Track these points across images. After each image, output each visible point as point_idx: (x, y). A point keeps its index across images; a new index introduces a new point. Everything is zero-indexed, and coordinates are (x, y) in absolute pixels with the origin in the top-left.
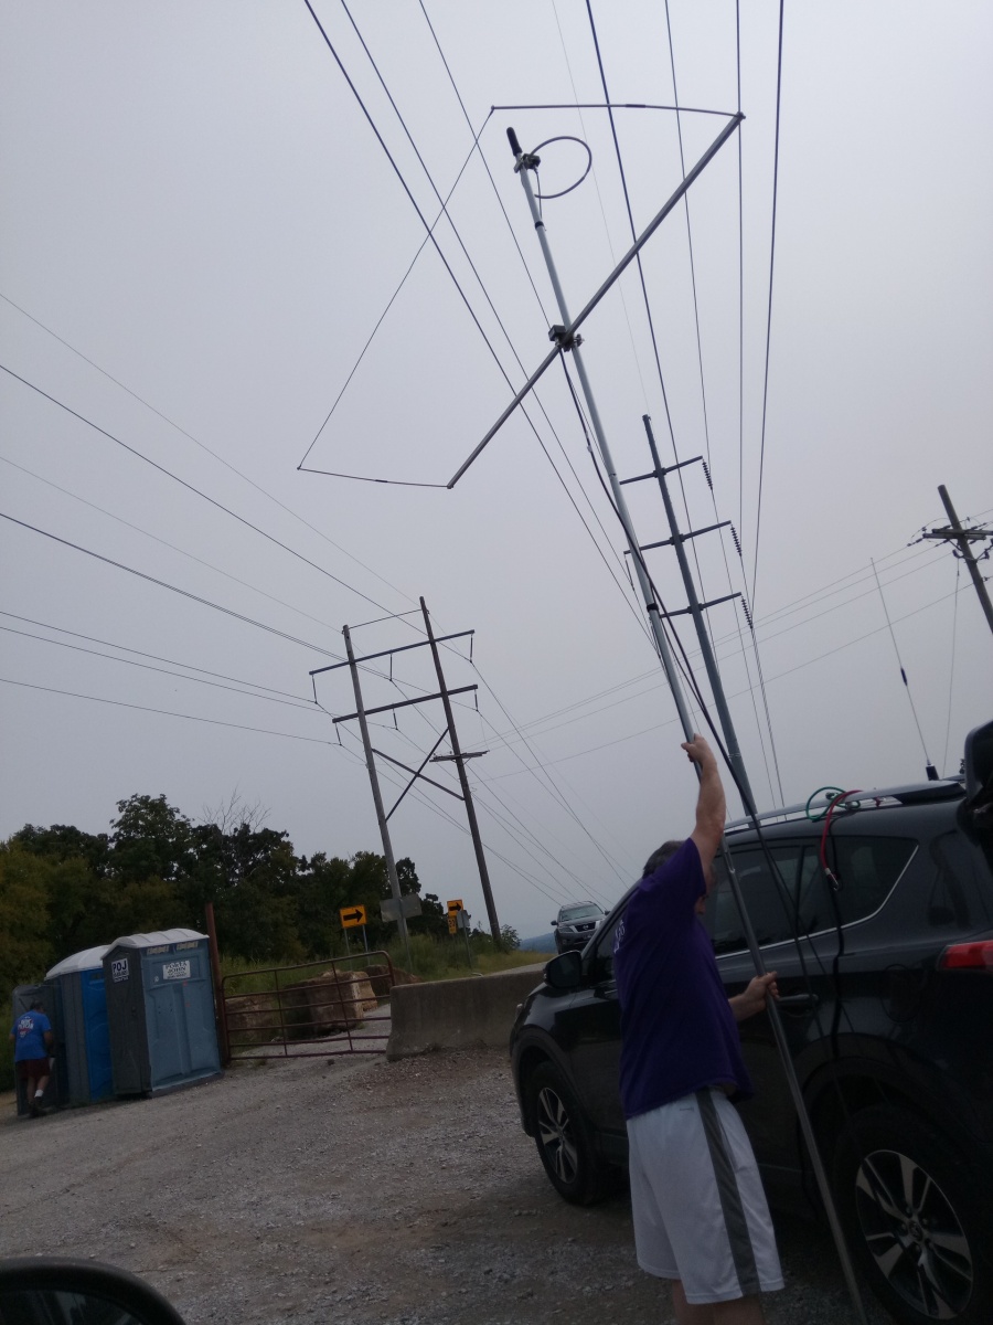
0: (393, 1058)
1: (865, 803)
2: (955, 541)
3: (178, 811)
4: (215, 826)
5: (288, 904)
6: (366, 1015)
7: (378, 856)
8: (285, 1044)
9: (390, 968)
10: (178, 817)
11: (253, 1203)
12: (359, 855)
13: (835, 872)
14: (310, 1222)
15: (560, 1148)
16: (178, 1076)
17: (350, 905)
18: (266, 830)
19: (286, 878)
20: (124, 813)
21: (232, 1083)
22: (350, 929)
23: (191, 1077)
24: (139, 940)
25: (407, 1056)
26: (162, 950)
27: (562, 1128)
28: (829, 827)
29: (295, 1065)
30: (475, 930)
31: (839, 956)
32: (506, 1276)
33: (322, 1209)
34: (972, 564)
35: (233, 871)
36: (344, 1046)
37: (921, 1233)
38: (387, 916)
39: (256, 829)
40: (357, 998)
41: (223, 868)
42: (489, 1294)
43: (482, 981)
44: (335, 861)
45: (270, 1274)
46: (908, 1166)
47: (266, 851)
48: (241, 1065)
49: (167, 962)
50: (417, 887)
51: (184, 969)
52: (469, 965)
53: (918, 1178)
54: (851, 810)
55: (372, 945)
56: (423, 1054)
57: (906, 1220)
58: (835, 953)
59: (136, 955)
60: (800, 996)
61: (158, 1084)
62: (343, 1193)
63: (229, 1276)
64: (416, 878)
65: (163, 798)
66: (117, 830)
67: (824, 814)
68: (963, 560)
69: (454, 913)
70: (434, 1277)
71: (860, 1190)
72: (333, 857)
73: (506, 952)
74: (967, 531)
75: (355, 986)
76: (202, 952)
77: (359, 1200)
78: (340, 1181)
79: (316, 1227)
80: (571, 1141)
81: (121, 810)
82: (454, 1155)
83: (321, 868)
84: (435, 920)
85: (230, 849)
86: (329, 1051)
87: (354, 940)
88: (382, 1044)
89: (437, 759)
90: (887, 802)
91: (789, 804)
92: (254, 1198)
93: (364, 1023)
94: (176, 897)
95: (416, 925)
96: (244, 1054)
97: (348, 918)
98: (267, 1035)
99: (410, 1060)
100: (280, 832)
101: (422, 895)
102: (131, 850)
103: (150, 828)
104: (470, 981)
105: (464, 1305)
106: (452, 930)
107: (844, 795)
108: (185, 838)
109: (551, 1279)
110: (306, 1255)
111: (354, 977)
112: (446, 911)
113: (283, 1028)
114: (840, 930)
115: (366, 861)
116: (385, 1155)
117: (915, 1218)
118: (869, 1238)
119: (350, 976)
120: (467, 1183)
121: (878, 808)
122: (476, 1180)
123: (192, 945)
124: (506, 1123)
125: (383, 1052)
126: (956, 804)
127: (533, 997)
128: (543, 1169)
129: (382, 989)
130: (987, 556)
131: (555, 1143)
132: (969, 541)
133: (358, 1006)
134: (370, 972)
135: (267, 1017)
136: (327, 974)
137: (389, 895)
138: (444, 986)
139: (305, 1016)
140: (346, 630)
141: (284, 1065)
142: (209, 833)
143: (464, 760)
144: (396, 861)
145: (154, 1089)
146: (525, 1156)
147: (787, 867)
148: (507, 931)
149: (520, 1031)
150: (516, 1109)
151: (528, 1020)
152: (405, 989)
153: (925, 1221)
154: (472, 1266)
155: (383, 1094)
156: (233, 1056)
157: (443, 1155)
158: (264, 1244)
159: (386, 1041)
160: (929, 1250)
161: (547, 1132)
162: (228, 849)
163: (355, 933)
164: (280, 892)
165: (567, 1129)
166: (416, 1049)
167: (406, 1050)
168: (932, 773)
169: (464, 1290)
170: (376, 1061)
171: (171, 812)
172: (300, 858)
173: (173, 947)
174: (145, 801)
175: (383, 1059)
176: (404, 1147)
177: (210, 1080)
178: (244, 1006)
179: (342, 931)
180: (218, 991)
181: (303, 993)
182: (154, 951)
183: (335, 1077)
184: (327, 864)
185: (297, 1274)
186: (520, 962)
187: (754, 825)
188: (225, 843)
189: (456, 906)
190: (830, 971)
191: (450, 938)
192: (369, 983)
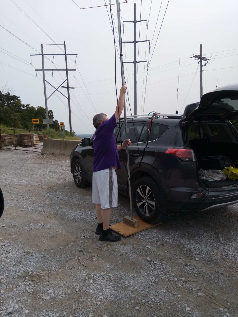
0: (42, 154)
1: (160, 117)
2: (200, 60)
5: (19, 115)
6: (36, 144)
7: (43, 108)
8: (16, 147)
9: (44, 135)
11: (5, 178)
12: (39, 107)
13: (150, 130)
14: (18, 184)
15: (78, 177)
17: (35, 118)
18: (14, 95)
19: (19, 108)
21: (2, 153)
22: (35, 124)
25: (46, 154)
27: (79, 173)
28: (152, 120)
29: (18, 152)
30: (66, 130)
31: (146, 147)
32: (62, 199)
33: (22, 182)
34: (201, 66)
35: (4, 104)
36: (31, 149)
37: (147, 201)
38: (44, 123)
39: (12, 94)
40: (35, 139)
41: (2, 103)
42: (58, 201)
43: (66, 141)
44: (32, 107)
45: (8, 192)
46: (148, 188)
47: (14, 101)
48: (4, 149)
50: (53, 118)
52: (63, 137)
53: (149, 191)
54: (157, 118)
55: (40, 129)
56: (50, 154)
57: (145, 198)
60: (136, 154)
62: (27, 179)
64: (53, 115)
67: (151, 117)
68: (200, 65)
69: (61, 125)
70: (46, 197)
71: (138, 191)
72: (32, 106)
73: (73, 136)
74: (203, 58)
75: (34, 137)
77: (31, 181)
78: (27, 177)
79: (20, 185)
80: (81, 175)
82: (54, 175)
83: (28, 108)
84: (55, 125)
85: (4, 98)
86: (26, 150)
87: (35, 127)
88: (40, 151)
89: (62, 87)
90: (165, 117)
91: (144, 114)
93: (36, 145)
95: (51, 126)
96: (5, 147)
97: (34, 121)
98: (11, 144)
99: (46, 155)
100: (18, 96)
101: (54, 120)
104: (63, 141)
105: (52, 203)
106: (60, 129)
107: (157, 114)
109: (71, 200)
110: (17, 190)
111: (34, 135)
112: (59, 124)
113: (15, 143)
114: (147, 142)
115: (40, 109)
116: (38, 173)
117: (147, 198)
118: (137, 200)
119: (33, 134)
120: (56, 181)
121: (163, 118)
122: (58, 180)
124: (67, 170)
126: (179, 120)
127: (78, 146)
128: (74, 180)
129: (41, 139)
130: (205, 65)
131: (77, 175)
132: (203, 60)
133: (35, 141)
134: (38, 134)
135: (11, 140)
136: (28, 133)
137: (45, 118)
138: (57, 140)
139: (21, 141)
140: (42, 45)
141: (15, 151)
143: (70, 89)
144: (48, 110)
146: (70, 177)
147: (139, 129)
148: (74, 132)
149: (74, 152)
150: (70, 168)
151: (76, 150)
152: (47, 139)
153: (148, 199)
154: (55, 196)
155: (39, 161)
156: (2, 147)
157: (52, 175)
158: (7, 187)
159: (41, 150)
160: (148, 204)
161: (76, 173)
162: (3, 98)
163: (36, 125)
164: (17, 111)
165: (80, 173)
166: (48, 153)
167: (45, 153)
168: (177, 113)
169: (52, 200)
170: (38, 154)
172: (23, 104)
175: (40, 154)
176: (43, 172)
178: (6, 137)
179: (32, 124)
181: (21, 136)
183: (27, 156)
184: (30, 107)
185: (14, 193)
186: (75, 139)
187: (135, 117)
188: (3, 96)
189: (62, 124)
190: (143, 150)
191: (60, 131)
192: (38, 137)
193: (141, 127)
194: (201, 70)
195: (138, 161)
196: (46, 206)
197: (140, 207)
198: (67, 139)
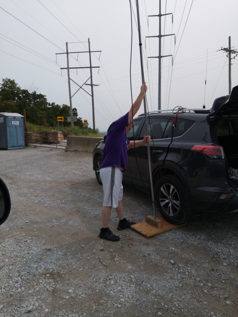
0: (66, 151)
2: (228, 52)
3: (17, 84)
4: (27, 91)
5: (45, 113)
6: (61, 141)
7: (68, 106)
8: (41, 144)
9: (68, 132)
10: (17, 86)
11: (30, 175)
12: (63, 105)
13: (175, 126)
14: (43, 180)
16: (15, 146)
17: (60, 116)
18: (40, 94)
19: (45, 107)
20: (4, 82)
21: (28, 150)
22: (60, 122)
23: (18, 147)
24: (6, 114)
25: (69, 151)
26: (12, 117)
28: (177, 116)
29: (43, 149)
30: (89, 128)
31: (170, 144)
32: (84, 196)
33: (46, 178)
34: (230, 59)
35: (31, 102)
36: (55, 147)
37: (171, 200)
38: (69, 120)
39: (38, 93)
40: (59, 137)
41: (29, 101)
42: (80, 198)
43: (89, 139)
44: (57, 105)
45: (33, 189)
46: (172, 187)
47: (40, 99)
48: (30, 147)
49: (13, 120)
50: (77, 115)
51: (17, 123)
52: (87, 135)
53: (174, 190)
54: (183, 112)
55: (64, 126)
56: (73, 151)
57: (169, 197)
58: (170, 143)
59: (5, 117)
60: (159, 151)
61: (10, 147)
62: (51, 176)
63: (23, 188)
64: (77, 113)
65: (14, 81)
66: (2, 86)
67: (177, 112)
68: (228, 58)
69: (85, 123)
70: (69, 194)
71: (161, 190)
72: (57, 104)
73: (96, 134)
74: (232, 50)
75: (59, 134)
76: (22, 120)
77: (54, 177)
78: (51, 173)
79: (44, 181)
81: (3, 81)
82: (77, 172)
83: (53, 106)
84: (79, 123)
86: (51, 147)
87: (60, 125)
88: (64, 148)
89: (86, 84)
90: (192, 111)
91: (169, 109)
92: (31, 174)
93: (60, 143)
94: (16, 106)
95: (75, 124)
96: (31, 144)
97: (59, 119)
98: (37, 141)
99: (70, 152)
100: (44, 95)
101: (78, 117)
102: (5, 92)
103: (10, 87)
104: (86, 138)
105: (74, 200)
106: (84, 126)
107: (183, 109)
108: (19, 92)
109: (93, 197)
110: (41, 186)
111: (59, 132)
112: (83, 122)
113: (41, 140)
114: (172, 138)
115: (65, 107)
116: (61, 170)
117: (171, 197)
118: (160, 199)
120: (79, 178)
121: (189, 113)
122: (81, 177)
123: (20, 118)
124: (89, 167)
125: (64, 149)
126: (207, 115)
127: (100, 143)
128: (96, 177)
129: (65, 136)
130: (234, 58)
132: (231, 53)
133: (59, 139)
134: (63, 132)
135: (37, 137)
136: (53, 131)
137: (70, 115)
138: (80, 138)
139: (47, 139)
140: (67, 44)
141: (40, 148)
142: (25, 92)
143: (93, 86)
144: (73, 108)
145: (9, 148)
146: (92, 174)
147: (163, 125)
148: (97, 129)
149: (96, 149)
151: (98, 147)
152: (71, 137)
154: (77, 193)
155: (63, 158)
156: (28, 144)
157: (74, 171)
158: (32, 183)
159: (65, 147)
160: (172, 203)
162: (30, 97)
163: (61, 123)
164: (43, 110)
166: (72, 150)
167: (69, 150)
168: (204, 107)
169: (75, 197)
170: (62, 151)
171: (16, 84)
172: (49, 103)
173: (15, 117)
174: (9, 80)
175: (64, 151)
176: (66, 169)
177: (22, 149)
178: (32, 134)
179: (57, 122)
180: (26, 130)
181: (46, 134)
182: (10, 117)
183: (52, 153)
184: (55, 106)
185: (38, 189)
186: (99, 136)
187: (159, 112)
188: (29, 95)
189: (86, 121)
190: (167, 146)
191: (83, 128)
192: (62, 134)
193: (166, 123)
194: (229, 63)
195: (162, 158)
196: (69, 202)
197: (163, 206)
198: (90, 136)
